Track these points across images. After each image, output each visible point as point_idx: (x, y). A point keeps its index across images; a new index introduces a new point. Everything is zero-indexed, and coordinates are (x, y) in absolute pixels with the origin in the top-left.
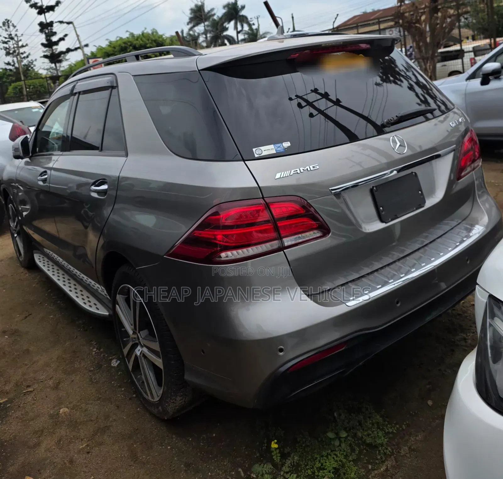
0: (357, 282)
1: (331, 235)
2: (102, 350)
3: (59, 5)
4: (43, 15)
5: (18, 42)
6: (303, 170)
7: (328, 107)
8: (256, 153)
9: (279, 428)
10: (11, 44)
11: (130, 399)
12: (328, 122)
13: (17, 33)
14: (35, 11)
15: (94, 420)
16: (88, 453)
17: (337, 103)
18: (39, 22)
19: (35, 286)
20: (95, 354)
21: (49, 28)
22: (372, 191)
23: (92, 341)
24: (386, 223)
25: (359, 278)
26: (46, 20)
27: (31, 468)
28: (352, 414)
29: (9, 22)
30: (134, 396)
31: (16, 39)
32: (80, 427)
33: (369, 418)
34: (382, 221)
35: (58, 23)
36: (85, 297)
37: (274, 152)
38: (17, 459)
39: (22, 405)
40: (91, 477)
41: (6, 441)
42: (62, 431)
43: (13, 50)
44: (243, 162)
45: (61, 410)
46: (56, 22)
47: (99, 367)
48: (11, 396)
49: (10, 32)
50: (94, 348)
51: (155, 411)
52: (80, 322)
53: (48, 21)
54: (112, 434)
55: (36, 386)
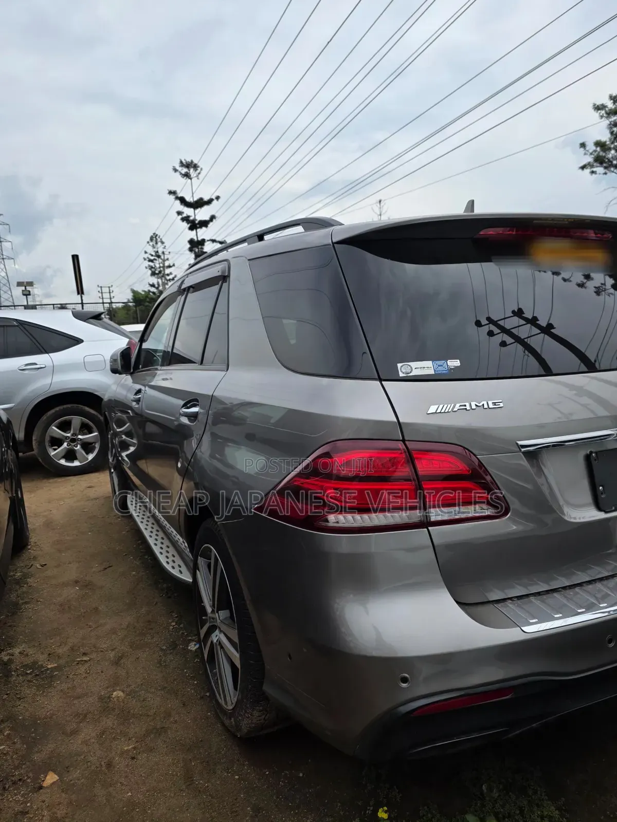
0: (545, 597)
1: (511, 515)
2: (182, 626)
3: (214, 220)
4: (195, 231)
5: (164, 261)
6: (476, 405)
7: (532, 334)
8: (402, 371)
9: (395, 787)
10: (157, 264)
11: (202, 698)
12: (528, 356)
13: (165, 250)
14: (185, 225)
15: (151, 716)
16: (133, 758)
17: (547, 330)
18: (189, 239)
19: (124, 534)
20: (173, 629)
21: (200, 247)
22: (588, 458)
23: (173, 612)
24: (606, 512)
25: (548, 592)
26: (197, 238)
27: (59, 762)
28: (510, 794)
29: (157, 237)
30: (208, 694)
31: (162, 257)
32: (131, 721)
33: (538, 805)
34: (599, 509)
35: (209, 242)
36: (170, 555)
37: (432, 372)
38: (46, 745)
39: (71, 676)
40: (128, 793)
41: (40, 719)
42: (109, 722)
43: (159, 270)
44: (378, 383)
45: (115, 693)
46: (208, 241)
47: (174, 646)
48: (62, 662)
49: (157, 248)
50: (173, 622)
51: (227, 722)
52: (165, 586)
53: (199, 239)
54: (168, 740)
55: (94, 656)
